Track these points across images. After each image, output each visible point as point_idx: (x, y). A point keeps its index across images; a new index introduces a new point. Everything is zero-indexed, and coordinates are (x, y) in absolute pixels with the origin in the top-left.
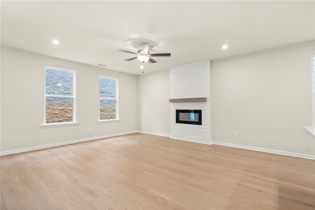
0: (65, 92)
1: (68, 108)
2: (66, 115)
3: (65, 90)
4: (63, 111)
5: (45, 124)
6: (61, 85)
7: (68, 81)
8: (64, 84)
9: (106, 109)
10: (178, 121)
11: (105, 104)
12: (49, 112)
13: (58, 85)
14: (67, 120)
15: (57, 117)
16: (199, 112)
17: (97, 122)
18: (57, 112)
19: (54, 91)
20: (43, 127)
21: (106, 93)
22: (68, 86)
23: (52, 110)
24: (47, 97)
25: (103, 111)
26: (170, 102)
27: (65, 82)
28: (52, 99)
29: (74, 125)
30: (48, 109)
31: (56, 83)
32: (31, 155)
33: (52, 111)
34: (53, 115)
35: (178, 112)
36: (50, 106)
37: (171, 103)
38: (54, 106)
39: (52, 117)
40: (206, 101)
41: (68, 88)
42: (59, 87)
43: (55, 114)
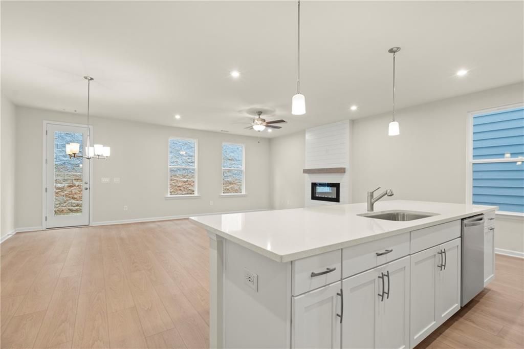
0: (189, 161)
1: (191, 179)
2: (190, 188)
3: (188, 159)
4: (187, 183)
5: (169, 196)
6: (184, 152)
7: (192, 148)
8: (188, 151)
9: (237, 181)
10: (314, 197)
11: (235, 174)
12: (173, 184)
13: (181, 153)
14: (191, 194)
15: (180, 190)
16: (337, 186)
17: (220, 196)
18: (180, 184)
19: (177, 160)
20: (167, 199)
21: (236, 160)
22: (191, 154)
23: (175, 181)
24: (170, 168)
25: (232, 184)
26: (304, 173)
27: (189, 149)
28: (175, 169)
29: (196, 198)
30: (172, 180)
31: (179, 151)
32: (159, 223)
33: (175, 183)
34: (176, 187)
35: (314, 185)
36: (173, 177)
37: (306, 175)
38: (177, 177)
39: (176, 189)
40: (345, 172)
41: (192, 156)
42: (182, 155)
43: (178, 187)
